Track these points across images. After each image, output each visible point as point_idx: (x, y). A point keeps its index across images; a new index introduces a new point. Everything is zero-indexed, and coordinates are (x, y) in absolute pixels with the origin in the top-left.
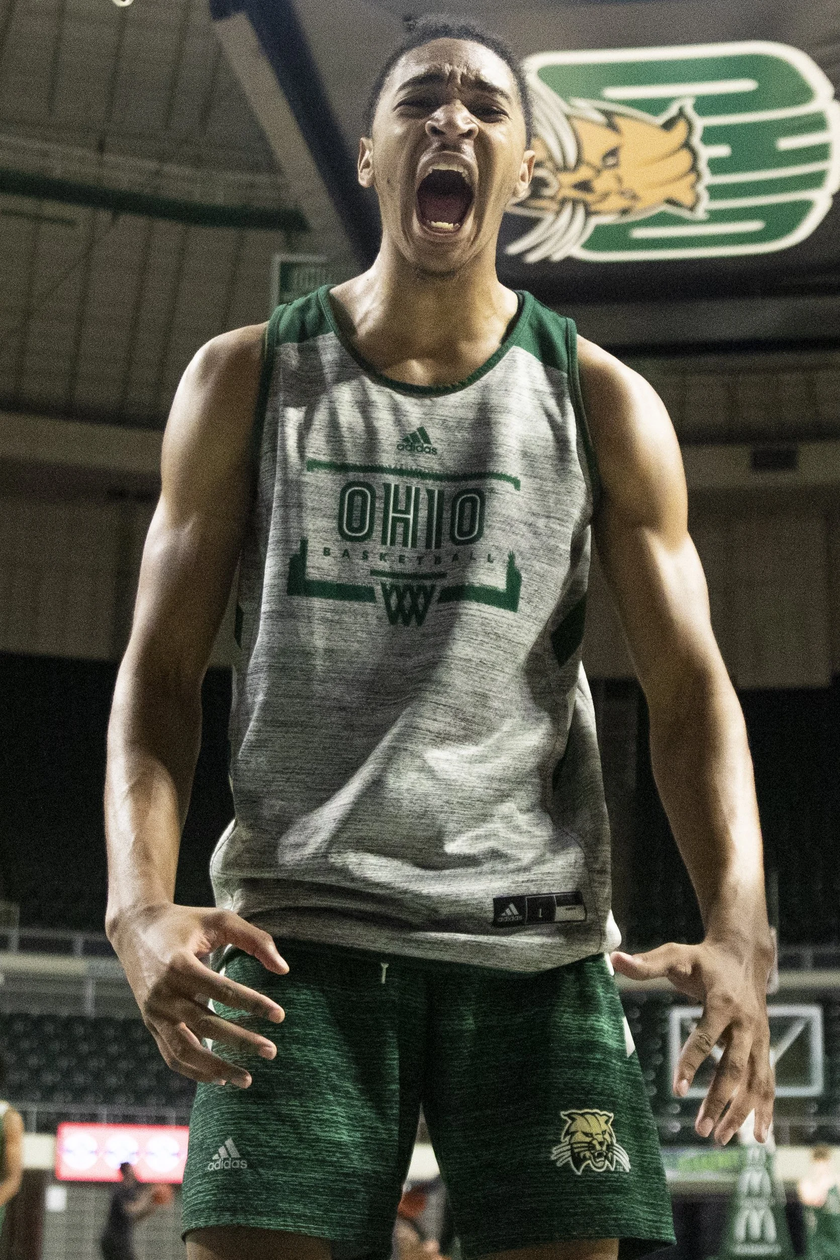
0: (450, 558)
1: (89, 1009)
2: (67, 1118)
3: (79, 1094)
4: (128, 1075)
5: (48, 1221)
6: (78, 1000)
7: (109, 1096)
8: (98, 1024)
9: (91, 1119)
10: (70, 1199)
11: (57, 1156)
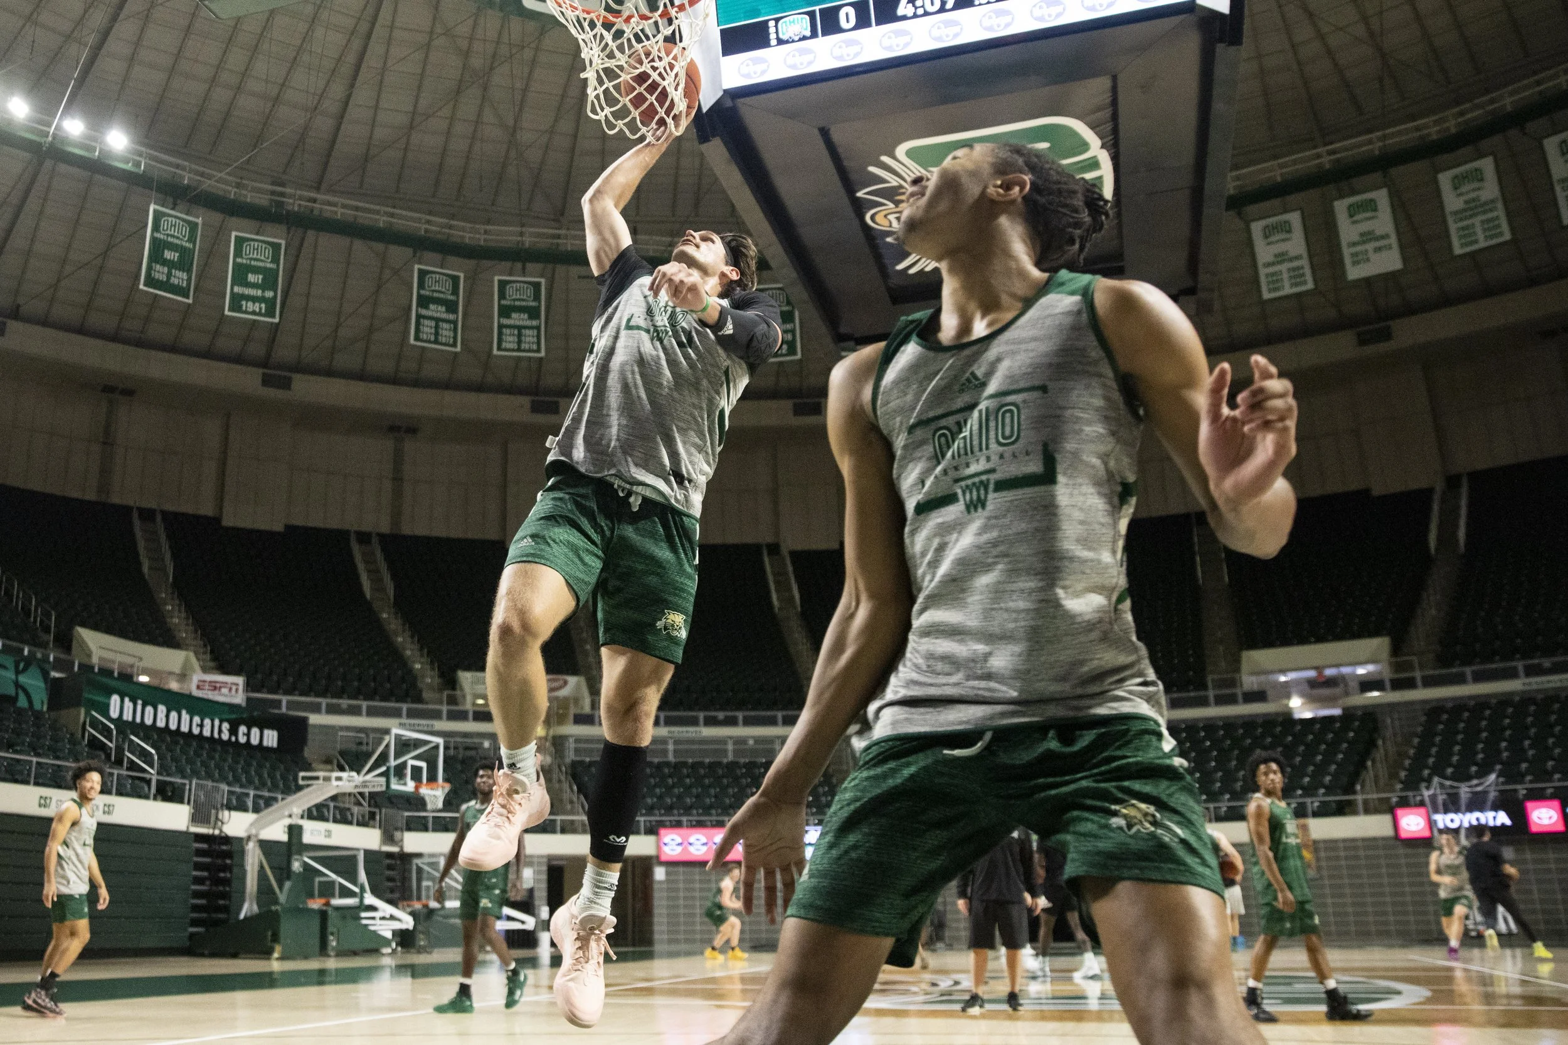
0: (997, 458)
1: (671, 758)
2: (662, 824)
3: (669, 809)
4: (697, 796)
5: (656, 886)
6: (665, 752)
7: (687, 810)
8: (677, 766)
9: (678, 825)
10: (668, 874)
11: (659, 848)
